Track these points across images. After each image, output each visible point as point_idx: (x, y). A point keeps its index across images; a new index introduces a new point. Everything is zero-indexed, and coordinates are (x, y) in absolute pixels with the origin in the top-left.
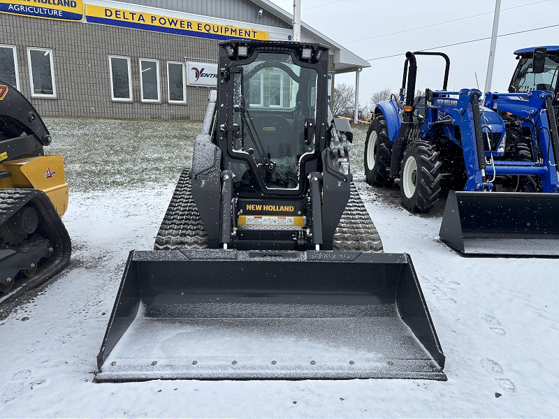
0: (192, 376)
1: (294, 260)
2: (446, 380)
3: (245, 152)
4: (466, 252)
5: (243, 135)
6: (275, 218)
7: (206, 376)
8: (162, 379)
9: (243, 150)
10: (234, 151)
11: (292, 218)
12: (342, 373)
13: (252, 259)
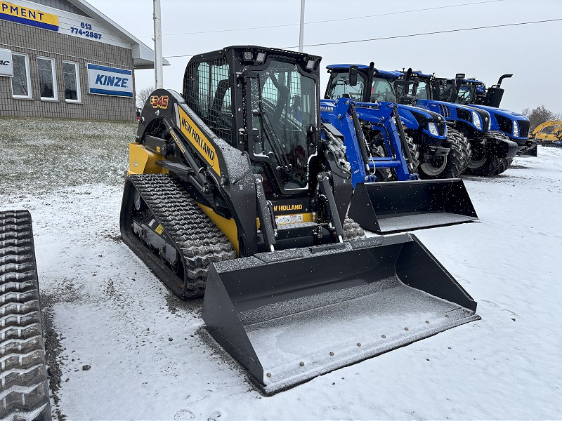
0: (341, 365)
1: (344, 250)
2: (480, 319)
3: (265, 156)
4: (382, 231)
5: (263, 140)
6: (288, 217)
7: (351, 362)
8: (321, 375)
9: (264, 154)
10: (255, 155)
11: (301, 215)
12: (424, 333)
13: (315, 255)
